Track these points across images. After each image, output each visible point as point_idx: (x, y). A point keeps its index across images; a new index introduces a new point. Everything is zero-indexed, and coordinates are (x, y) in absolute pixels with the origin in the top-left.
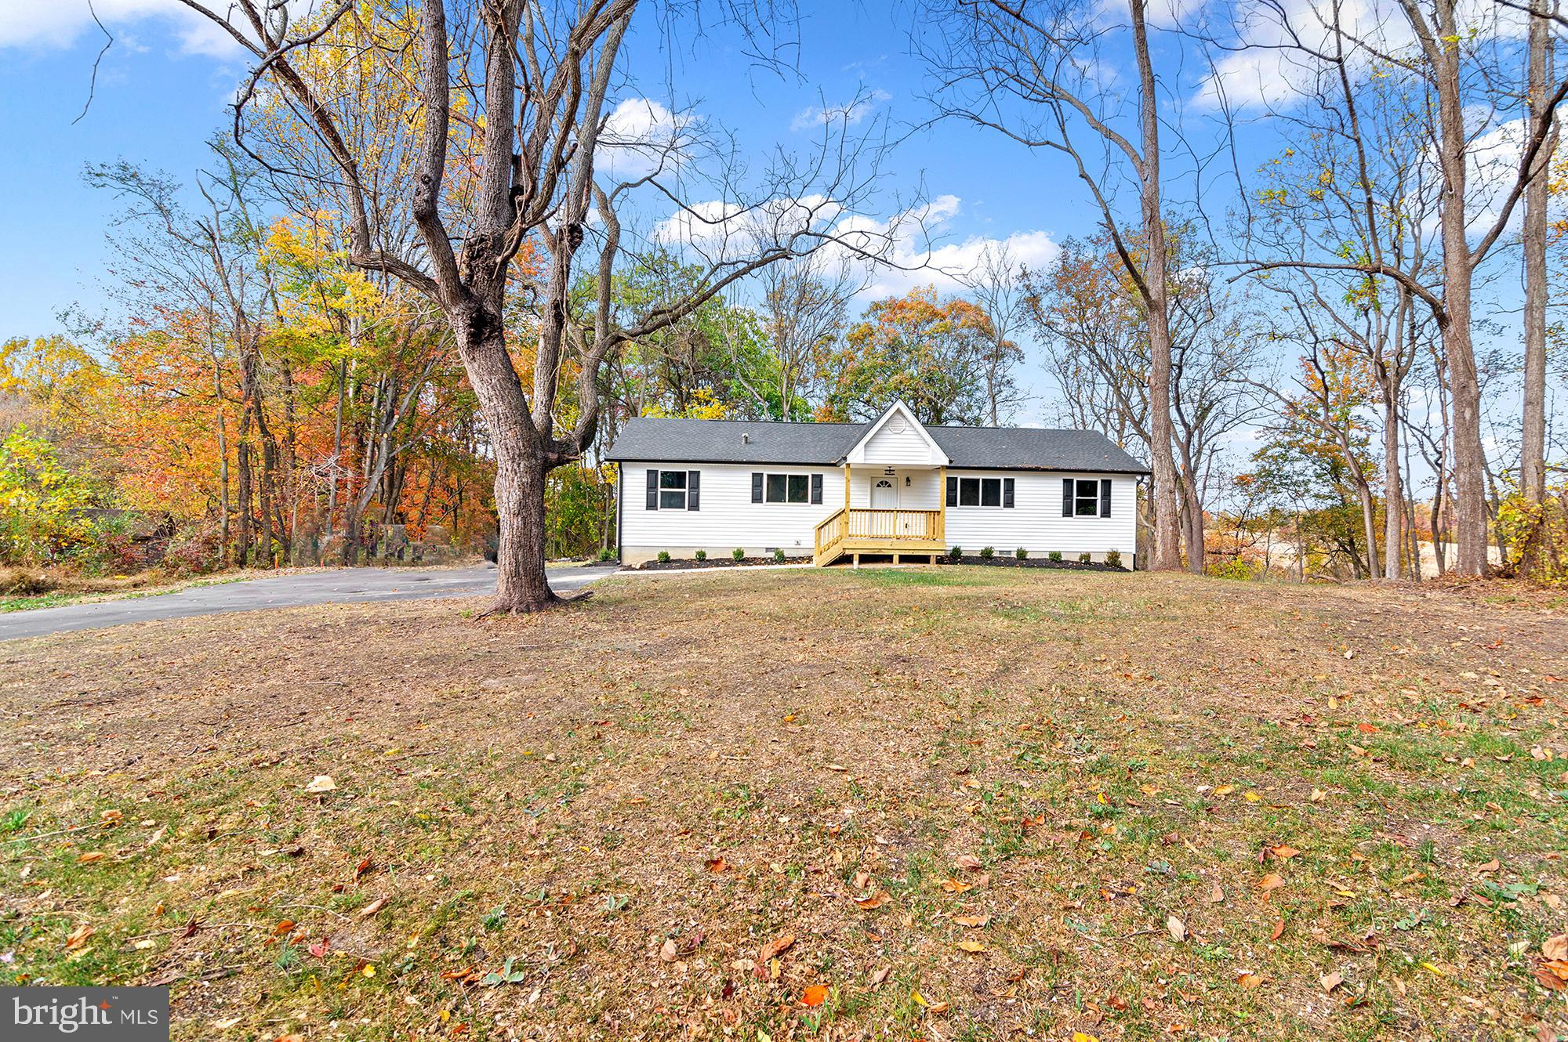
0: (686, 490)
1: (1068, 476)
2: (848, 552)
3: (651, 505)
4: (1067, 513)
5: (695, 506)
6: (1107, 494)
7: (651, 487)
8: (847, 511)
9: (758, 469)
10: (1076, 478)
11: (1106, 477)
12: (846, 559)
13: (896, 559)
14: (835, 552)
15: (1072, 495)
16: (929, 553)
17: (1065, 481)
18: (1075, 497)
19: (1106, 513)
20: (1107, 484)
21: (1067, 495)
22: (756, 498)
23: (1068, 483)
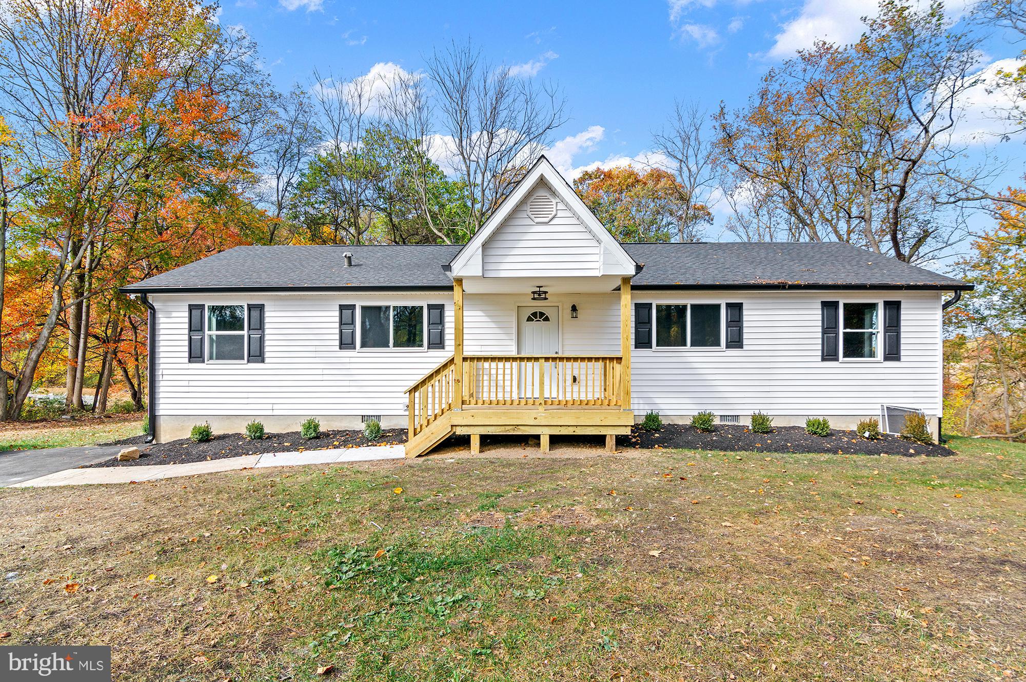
0: (245, 333)
1: (830, 296)
2: (459, 431)
3: (195, 355)
4: (829, 355)
5: (258, 356)
6: (893, 325)
7: (195, 327)
8: (458, 360)
9: (348, 298)
10: (844, 299)
11: (893, 296)
12: (456, 442)
13: (545, 441)
14: (439, 431)
15: (836, 326)
16: (602, 431)
17: (825, 304)
18: (841, 330)
19: (893, 353)
20: (893, 308)
21: (829, 328)
22: (346, 343)
23: (829, 307)
